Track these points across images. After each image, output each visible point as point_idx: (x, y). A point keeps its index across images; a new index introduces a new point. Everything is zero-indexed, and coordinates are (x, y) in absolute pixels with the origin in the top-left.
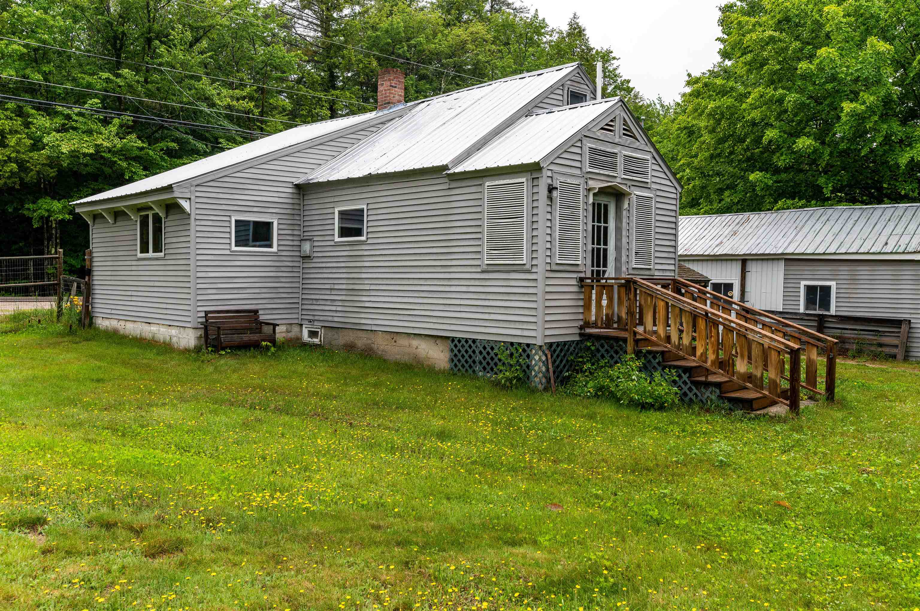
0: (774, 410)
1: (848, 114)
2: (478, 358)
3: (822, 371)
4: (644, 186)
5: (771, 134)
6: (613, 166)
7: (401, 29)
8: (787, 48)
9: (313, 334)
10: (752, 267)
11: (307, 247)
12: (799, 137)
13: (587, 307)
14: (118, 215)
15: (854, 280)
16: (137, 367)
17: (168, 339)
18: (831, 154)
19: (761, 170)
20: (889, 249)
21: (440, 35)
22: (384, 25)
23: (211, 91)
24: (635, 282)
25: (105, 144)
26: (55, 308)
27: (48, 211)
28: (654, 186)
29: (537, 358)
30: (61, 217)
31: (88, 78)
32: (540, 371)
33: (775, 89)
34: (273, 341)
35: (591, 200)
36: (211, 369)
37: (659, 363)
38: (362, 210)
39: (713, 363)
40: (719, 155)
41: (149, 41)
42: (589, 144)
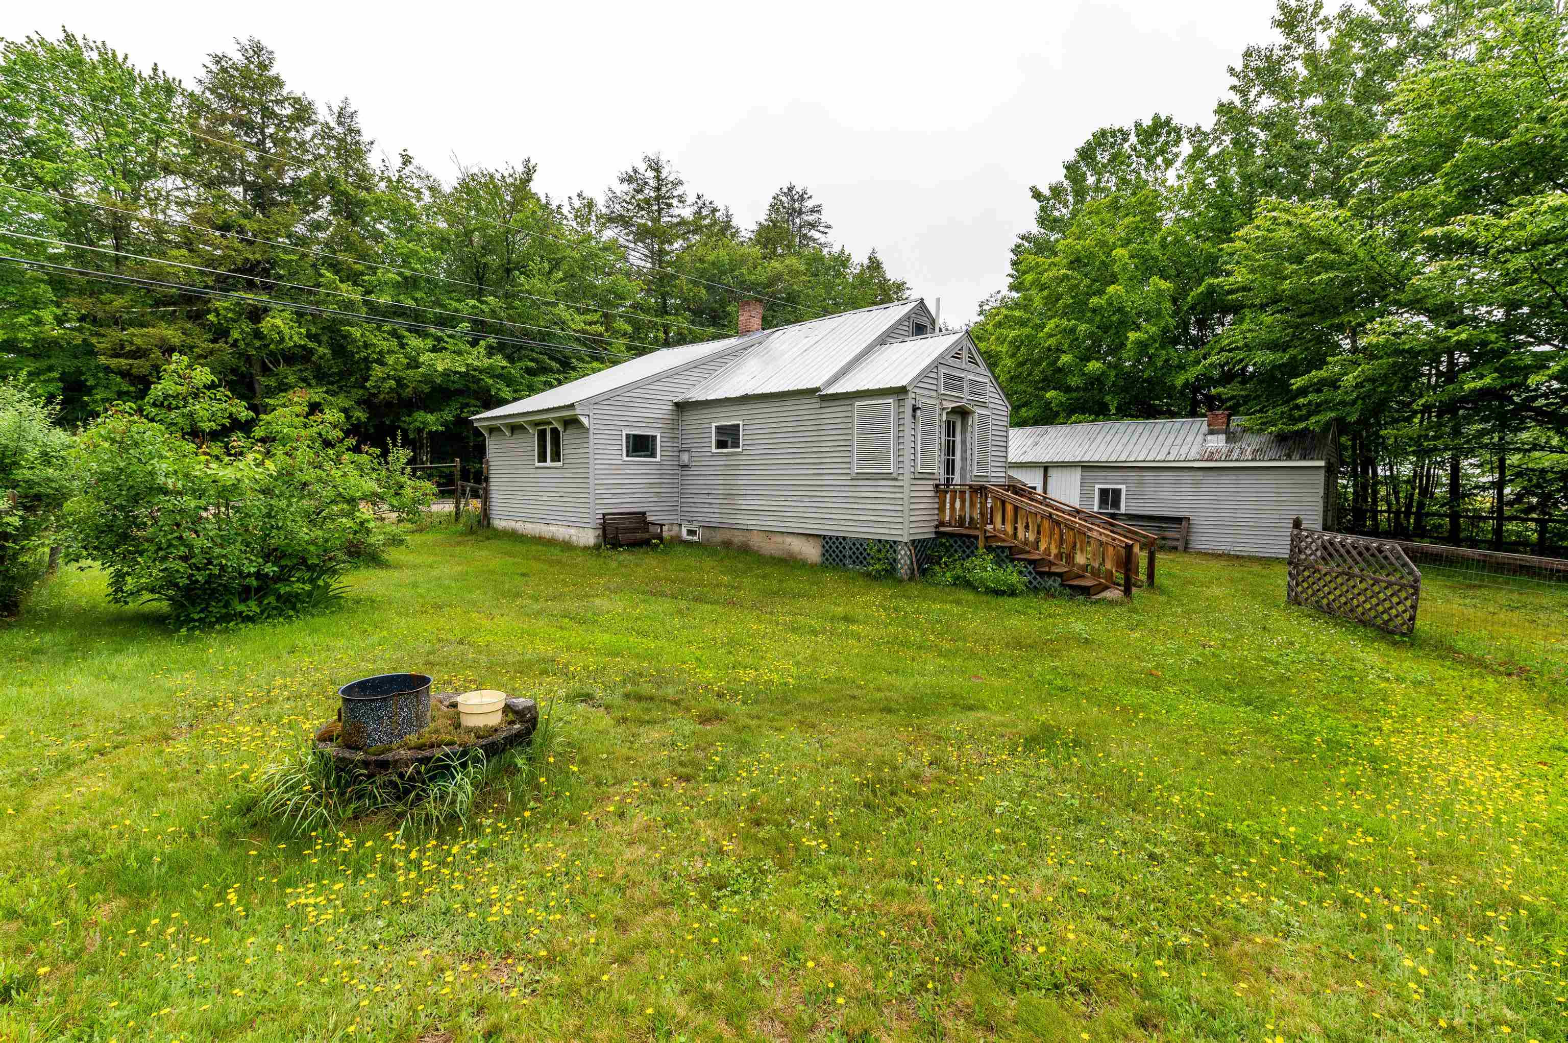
0: (1107, 594)
1: (1133, 342)
2: (848, 553)
3: (1143, 564)
4: (983, 405)
5: (1065, 359)
6: (961, 388)
7: (727, 262)
8: (1077, 286)
9: (691, 532)
10: (1051, 472)
11: (685, 457)
12: (1089, 360)
13: (942, 509)
14: (515, 429)
15: (1141, 484)
16: (550, 562)
17: (567, 537)
18: (1116, 376)
19: (1055, 389)
20: (1171, 458)
21: (759, 268)
22: (711, 258)
23: (566, 316)
24: (986, 488)
25: (475, 363)
26: (453, 509)
27: (423, 423)
28: (991, 405)
29: (903, 552)
30: (434, 429)
31: (455, 304)
32: (905, 564)
33: (1069, 320)
34: (660, 538)
35: (944, 418)
36: (614, 565)
37: (1007, 557)
38: (738, 426)
39: (1056, 556)
40: (1018, 377)
41: (508, 271)
42: (943, 370)
